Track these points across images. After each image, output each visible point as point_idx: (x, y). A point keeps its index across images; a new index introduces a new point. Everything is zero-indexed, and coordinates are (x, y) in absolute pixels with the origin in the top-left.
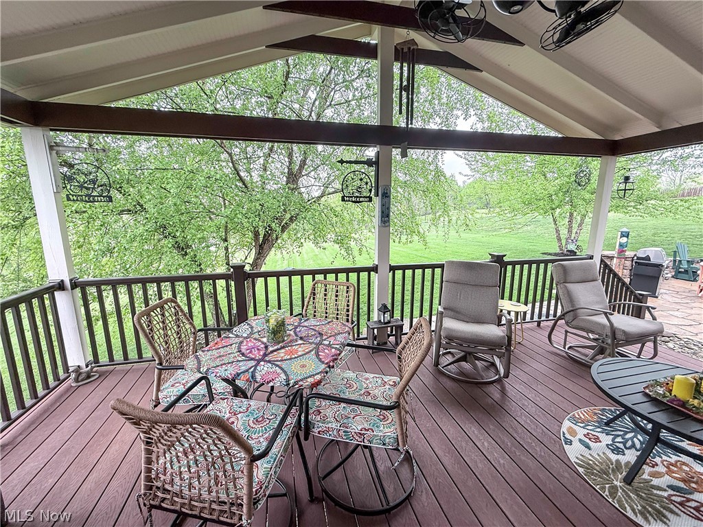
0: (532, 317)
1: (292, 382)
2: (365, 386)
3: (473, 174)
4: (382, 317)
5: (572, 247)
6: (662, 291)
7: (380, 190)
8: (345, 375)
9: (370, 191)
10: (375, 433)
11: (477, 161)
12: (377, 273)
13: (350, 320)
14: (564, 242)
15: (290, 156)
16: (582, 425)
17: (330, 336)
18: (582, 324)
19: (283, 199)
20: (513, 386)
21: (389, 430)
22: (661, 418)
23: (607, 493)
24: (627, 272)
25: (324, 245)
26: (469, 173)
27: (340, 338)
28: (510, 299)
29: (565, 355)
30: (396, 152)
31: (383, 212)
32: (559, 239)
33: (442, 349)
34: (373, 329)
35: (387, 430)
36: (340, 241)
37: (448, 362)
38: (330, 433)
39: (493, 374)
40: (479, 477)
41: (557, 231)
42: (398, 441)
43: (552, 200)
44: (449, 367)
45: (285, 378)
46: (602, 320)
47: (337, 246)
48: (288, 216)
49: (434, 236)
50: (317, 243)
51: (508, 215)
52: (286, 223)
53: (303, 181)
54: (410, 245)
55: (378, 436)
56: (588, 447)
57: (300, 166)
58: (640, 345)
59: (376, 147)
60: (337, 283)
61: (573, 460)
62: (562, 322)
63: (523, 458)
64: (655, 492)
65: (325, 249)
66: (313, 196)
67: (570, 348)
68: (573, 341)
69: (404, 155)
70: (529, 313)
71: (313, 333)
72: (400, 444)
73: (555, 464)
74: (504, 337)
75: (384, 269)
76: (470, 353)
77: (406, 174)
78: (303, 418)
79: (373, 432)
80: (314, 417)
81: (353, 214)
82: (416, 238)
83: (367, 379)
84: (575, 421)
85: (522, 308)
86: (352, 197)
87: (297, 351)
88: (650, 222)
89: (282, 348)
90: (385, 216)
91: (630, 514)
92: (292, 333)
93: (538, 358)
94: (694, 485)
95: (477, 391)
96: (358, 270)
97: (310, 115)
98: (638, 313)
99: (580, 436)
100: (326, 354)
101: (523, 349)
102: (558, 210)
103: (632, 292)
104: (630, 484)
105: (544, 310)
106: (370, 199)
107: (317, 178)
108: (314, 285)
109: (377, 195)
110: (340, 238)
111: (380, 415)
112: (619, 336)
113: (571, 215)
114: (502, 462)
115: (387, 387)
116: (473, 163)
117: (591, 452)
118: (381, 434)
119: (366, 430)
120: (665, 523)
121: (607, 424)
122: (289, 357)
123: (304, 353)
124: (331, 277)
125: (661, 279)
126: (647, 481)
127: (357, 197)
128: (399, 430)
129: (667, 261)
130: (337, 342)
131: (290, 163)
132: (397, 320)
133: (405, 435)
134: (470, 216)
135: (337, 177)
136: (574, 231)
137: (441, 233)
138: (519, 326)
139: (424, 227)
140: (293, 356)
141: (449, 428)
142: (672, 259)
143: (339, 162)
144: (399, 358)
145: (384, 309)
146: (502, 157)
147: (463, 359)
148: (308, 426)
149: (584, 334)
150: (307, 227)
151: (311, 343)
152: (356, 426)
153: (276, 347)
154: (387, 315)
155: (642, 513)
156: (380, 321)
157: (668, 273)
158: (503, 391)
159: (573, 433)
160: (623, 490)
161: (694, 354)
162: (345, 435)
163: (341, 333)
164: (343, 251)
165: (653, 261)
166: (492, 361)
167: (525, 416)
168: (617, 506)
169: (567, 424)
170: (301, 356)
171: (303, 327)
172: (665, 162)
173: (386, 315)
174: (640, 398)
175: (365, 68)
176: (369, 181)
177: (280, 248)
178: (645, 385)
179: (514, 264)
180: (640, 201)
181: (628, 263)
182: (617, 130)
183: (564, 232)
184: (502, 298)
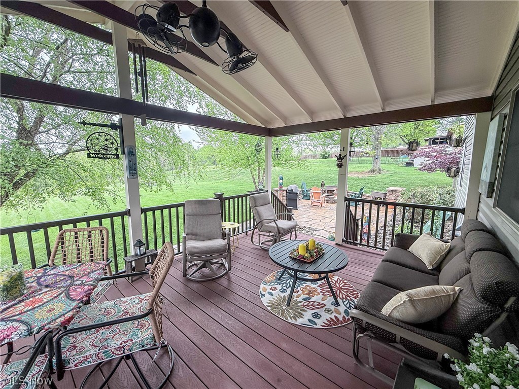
0: (243, 231)
1: (35, 330)
2: (123, 308)
3: (202, 141)
4: (138, 251)
5: (261, 187)
6: (299, 206)
7: (126, 149)
8: (102, 306)
9: (117, 149)
10: (134, 341)
11: (204, 133)
12: (130, 216)
13: (105, 259)
14: (257, 184)
15: (20, 111)
16: (268, 284)
17: (83, 276)
18: (266, 229)
19: (12, 155)
20: (235, 275)
21: (147, 333)
22: (296, 267)
23: (280, 315)
24: (285, 198)
25: (74, 198)
26: (200, 141)
27: (94, 275)
28: (230, 221)
29: (260, 248)
30: (138, 121)
31: (130, 167)
32: (255, 183)
33: (188, 263)
34: (131, 262)
35: (144, 334)
36: (92, 193)
37: (194, 271)
38: (88, 360)
39: (223, 271)
40: (217, 339)
41: (253, 178)
42: (155, 339)
43: (249, 160)
44: (194, 274)
45: (26, 328)
46: (273, 224)
47: (89, 199)
48: (22, 172)
49: (179, 185)
50: (64, 197)
51: (227, 169)
52: (21, 179)
53: (41, 138)
54: (159, 192)
55: (137, 342)
56: (272, 295)
57: (35, 122)
58: (290, 234)
59: (118, 114)
60: (89, 229)
61: (265, 304)
62: (256, 230)
63: (241, 315)
64: (298, 304)
65: (74, 201)
66: (56, 153)
67: (262, 243)
68: (263, 239)
69: (144, 123)
70: (241, 228)
71: (62, 278)
72: (157, 340)
73: (258, 311)
74: (226, 245)
75: (136, 212)
76: (207, 261)
77: (151, 138)
78: (54, 360)
79: (132, 341)
80: (68, 353)
81: (103, 169)
82: (164, 187)
83: (124, 303)
84: (265, 283)
85: (236, 225)
86: (99, 154)
87: (42, 299)
88: (293, 172)
89: (20, 302)
90: (133, 170)
91: (290, 321)
92: (34, 284)
93: (247, 253)
94: (311, 295)
95: (214, 285)
96: (111, 216)
97: (45, 75)
98: (290, 218)
99: (268, 290)
100: (78, 293)
101: (239, 250)
102: (252, 166)
103: (286, 208)
104: (289, 306)
105: (248, 225)
106: (117, 157)
107: (60, 136)
108: (62, 234)
109: (123, 153)
110: (91, 190)
111: (138, 325)
112: (281, 231)
113: (259, 169)
114: (230, 323)
115: (144, 302)
116: (202, 134)
117: (273, 297)
118: (140, 339)
119: (125, 342)
120: (302, 317)
121: (279, 279)
122: (31, 307)
123: (50, 299)
124: (82, 225)
125: (298, 200)
126: (295, 301)
127: (104, 154)
128: (154, 331)
129: (299, 191)
130: (91, 279)
131: (21, 118)
132: (152, 251)
133: (160, 333)
134: (203, 170)
135: (82, 137)
136: (261, 178)
137: (183, 182)
138: (235, 237)
139: (170, 179)
140: (37, 305)
141: (196, 315)
142: (301, 190)
143: (81, 123)
144: (152, 277)
145: (139, 244)
146: (219, 132)
147: (204, 266)
148: (61, 364)
149: (268, 234)
150: (49, 181)
151: (59, 288)
152: (115, 343)
153: (10, 304)
154: (143, 249)
155: (294, 318)
156: (136, 255)
157: (300, 196)
158: (229, 280)
159: (265, 290)
160: (287, 310)
161: (312, 234)
162: (104, 356)
163: (95, 271)
164: (96, 202)
165: (294, 191)
166: (222, 262)
167: (242, 290)
168: (284, 319)
169: (262, 286)
170: (47, 302)
171: (49, 275)
172: (294, 142)
173: (141, 249)
174: (288, 259)
175: (104, 48)
176: (114, 141)
177: (13, 206)
178: (290, 253)
179: (229, 199)
180: (287, 161)
181: (285, 193)
182: (270, 123)
183: (256, 178)
184: (225, 221)
